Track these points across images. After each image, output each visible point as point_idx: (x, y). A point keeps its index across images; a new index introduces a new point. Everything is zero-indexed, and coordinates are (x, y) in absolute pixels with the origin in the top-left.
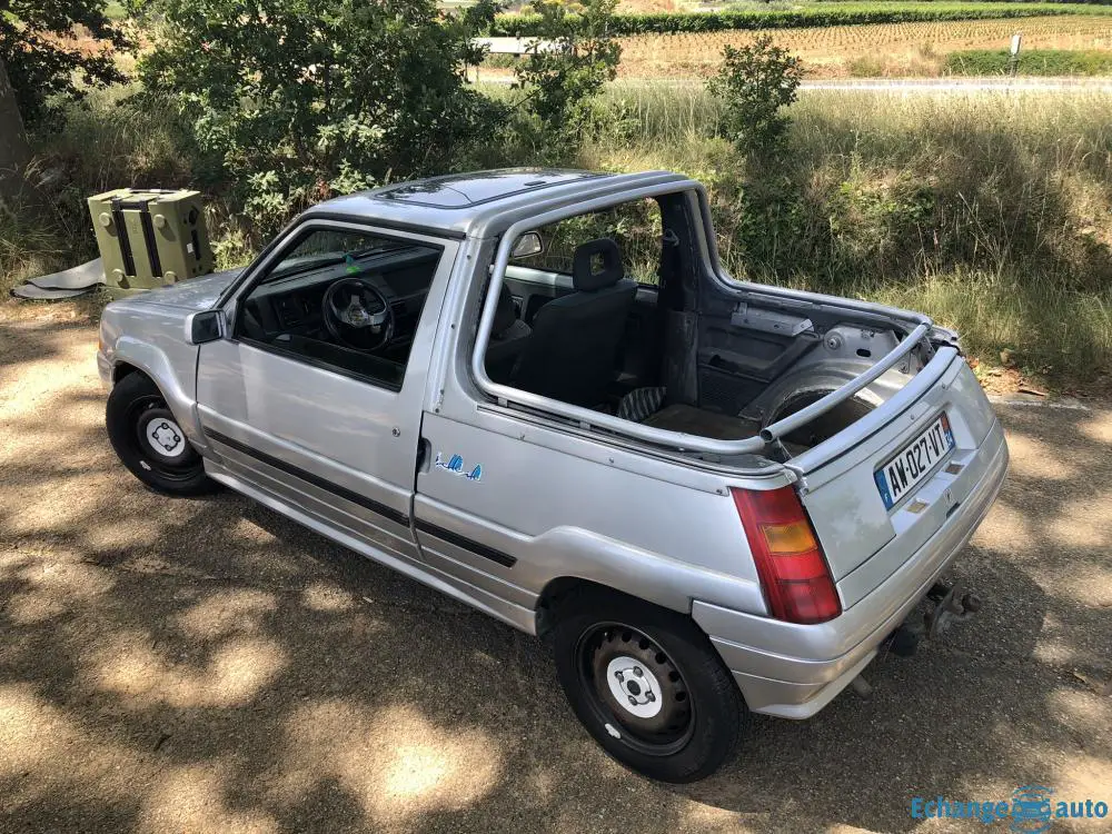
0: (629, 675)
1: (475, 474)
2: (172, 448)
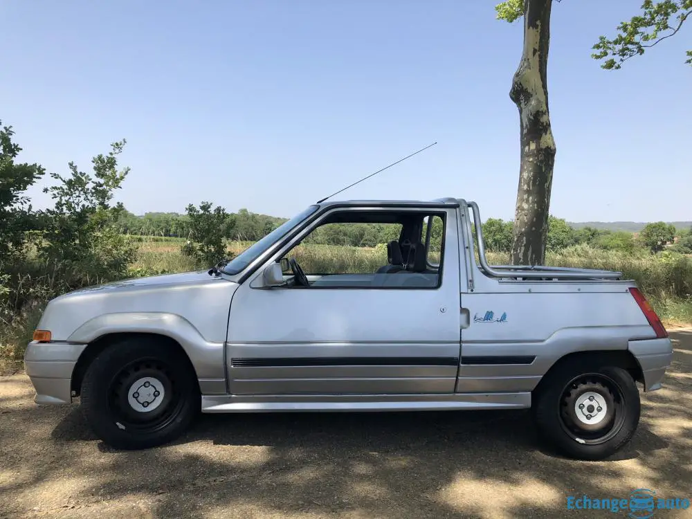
0: (587, 403)
1: (504, 318)
2: (148, 403)
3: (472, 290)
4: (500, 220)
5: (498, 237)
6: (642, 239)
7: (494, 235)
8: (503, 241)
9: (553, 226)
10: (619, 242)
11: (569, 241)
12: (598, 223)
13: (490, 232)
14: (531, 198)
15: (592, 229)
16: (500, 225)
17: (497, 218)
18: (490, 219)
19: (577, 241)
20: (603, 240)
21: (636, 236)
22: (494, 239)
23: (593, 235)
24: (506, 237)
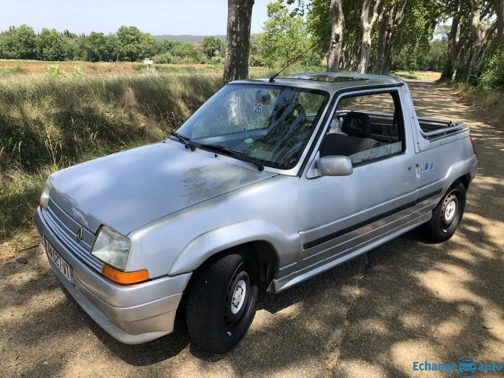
1: (432, 167)
3: (420, 150)
4: (101, 34)
5: (102, 47)
6: (202, 48)
7: (99, 46)
8: (106, 51)
9: (142, 39)
10: (188, 51)
11: (154, 51)
12: (169, 36)
13: (95, 44)
14: (238, 38)
15: (169, 41)
16: (101, 37)
17: (99, 32)
18: (93, 33)
19: (160, 50)
20: (177, 50)
21: (197, 46)
22: (99, 50)
23: (170, 45)
24: (108, 48)
